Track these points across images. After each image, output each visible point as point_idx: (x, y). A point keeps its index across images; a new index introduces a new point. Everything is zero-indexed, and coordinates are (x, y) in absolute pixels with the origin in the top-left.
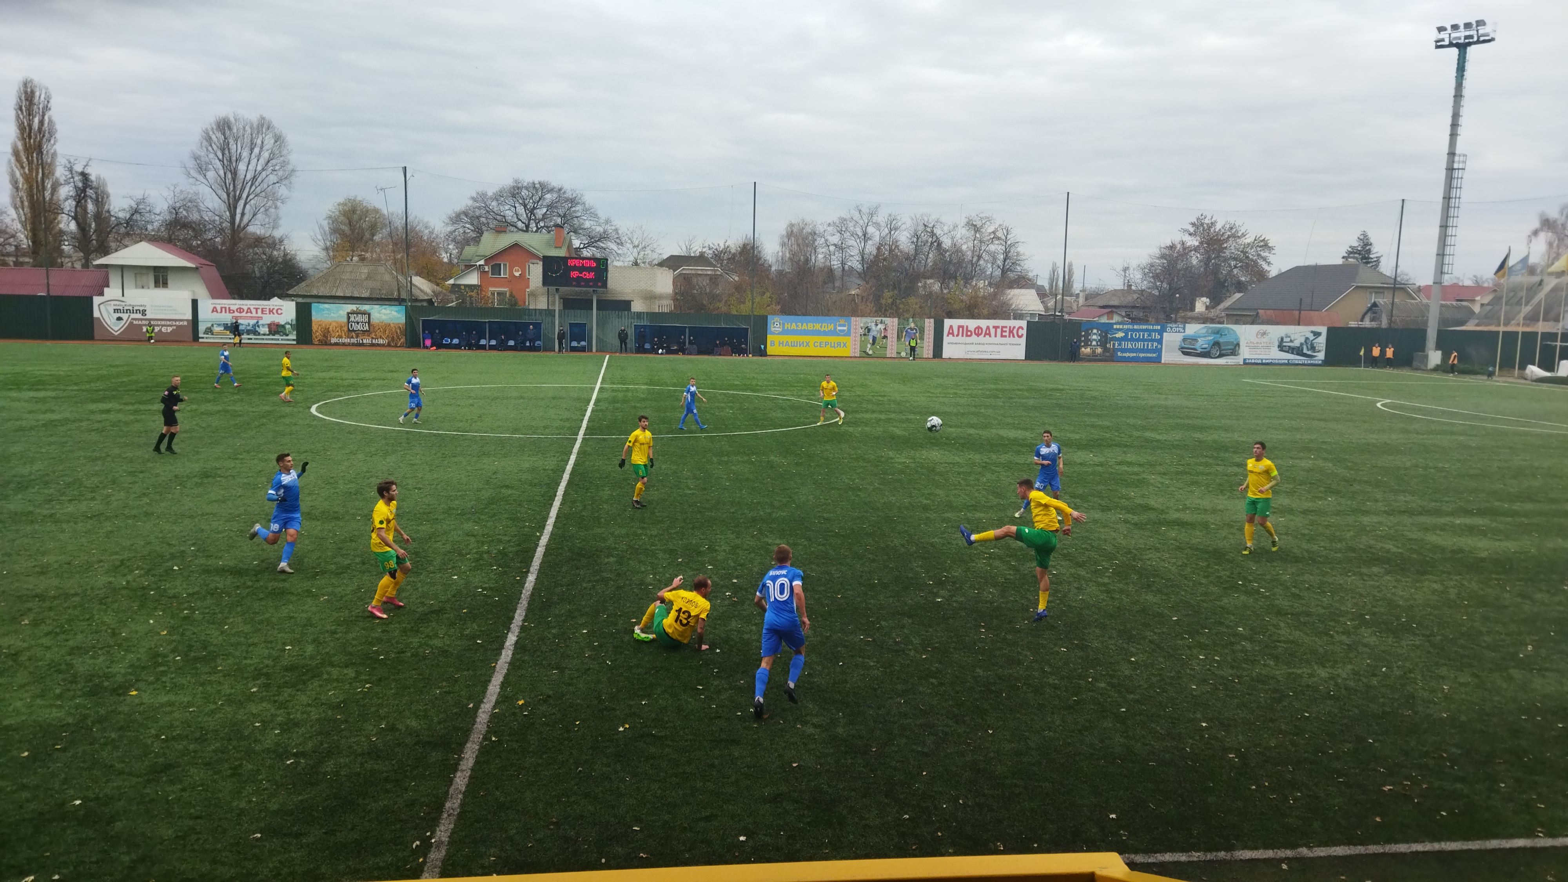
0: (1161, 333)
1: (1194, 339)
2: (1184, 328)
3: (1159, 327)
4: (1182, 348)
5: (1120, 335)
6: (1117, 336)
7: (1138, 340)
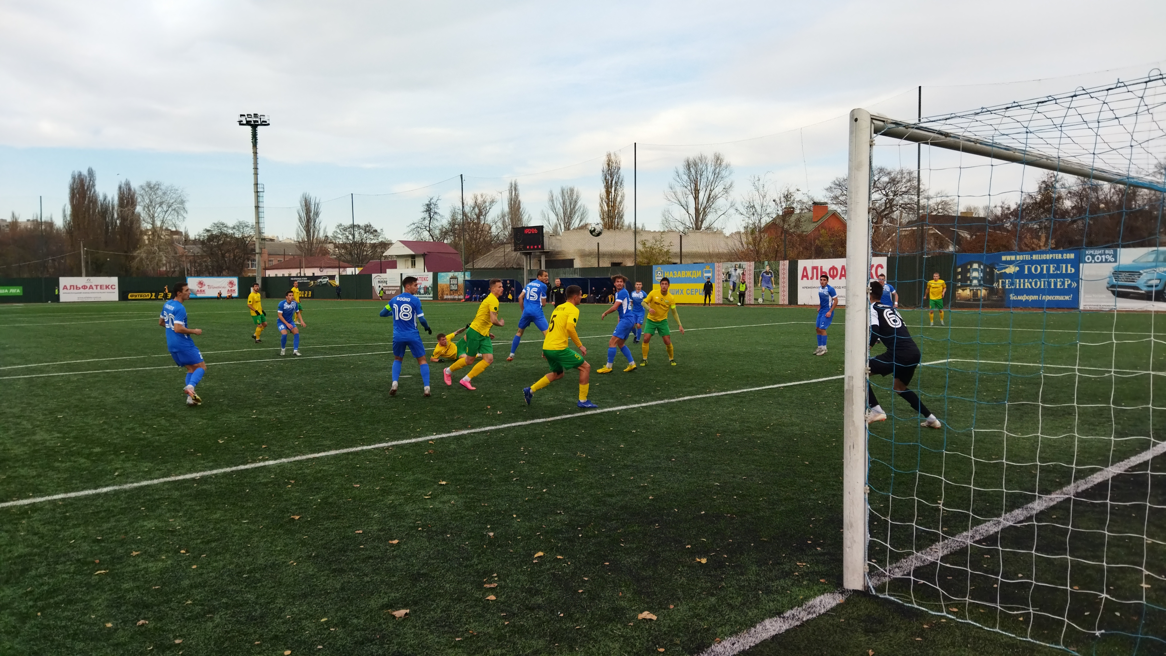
0: (1076, 263)
1: (1133, 273)
2: (1115, 256)
3: (1072, 256)
4: (1113, 286)
5: (1011, 270)
6: (1008, 271)
7: (1041, 276)
